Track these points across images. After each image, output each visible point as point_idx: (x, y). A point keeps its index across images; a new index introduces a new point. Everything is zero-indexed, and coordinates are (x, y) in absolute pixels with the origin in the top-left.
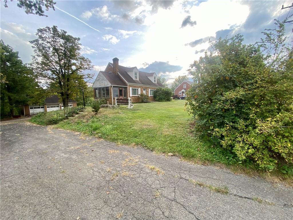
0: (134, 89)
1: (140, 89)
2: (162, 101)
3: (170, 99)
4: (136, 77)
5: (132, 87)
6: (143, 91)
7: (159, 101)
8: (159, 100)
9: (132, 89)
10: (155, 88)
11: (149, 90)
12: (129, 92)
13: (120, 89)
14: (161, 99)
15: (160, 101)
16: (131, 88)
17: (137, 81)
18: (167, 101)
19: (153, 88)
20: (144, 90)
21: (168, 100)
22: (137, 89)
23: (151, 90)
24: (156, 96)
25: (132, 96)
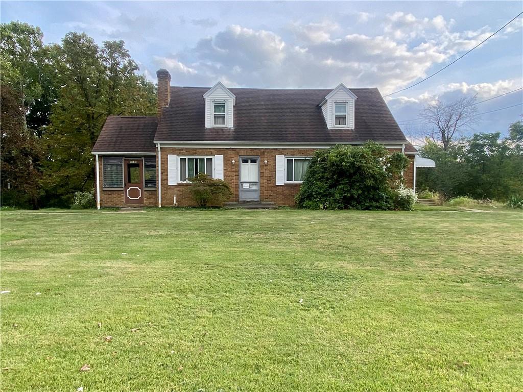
0: (190, 160)
1: (220, 158)
4: (220, 119)
6: (237, 166)
9: (182, 160)
11: (280, 159)
12: (165, 170)
13: (132, 162)
16: (173, 158)
23: (293, 158)
25: (180, 185)
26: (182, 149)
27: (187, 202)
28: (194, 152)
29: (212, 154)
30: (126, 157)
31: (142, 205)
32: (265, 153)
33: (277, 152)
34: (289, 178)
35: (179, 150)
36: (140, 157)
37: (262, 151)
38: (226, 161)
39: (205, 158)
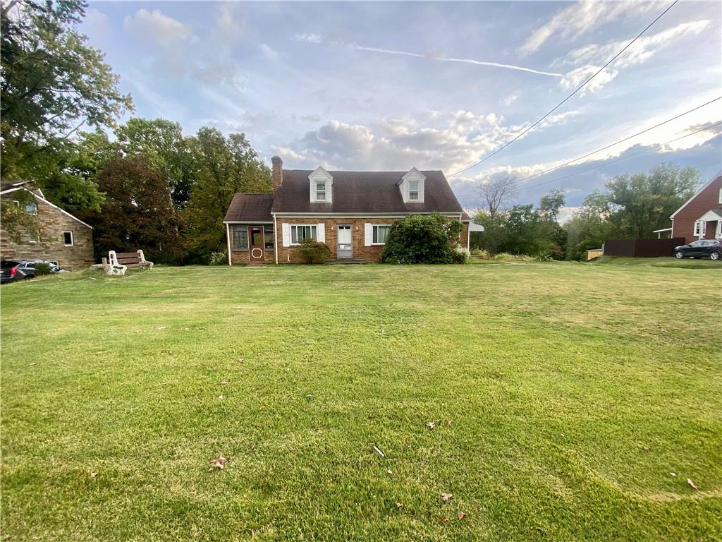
0: (300, 227)
1: (321, 226)
6: (336, 232)
11: (369, 226)
12: (281, 235)
13: (255, 229)
16: (287, 226)
19: (385, 221)
23: (378, 225)
26: (293, 219)
27: (298, 260)
28: (302, 221)
29: (316, 223)
30: (250, 226)
31: (263, 262)
32: (357, 222)
33: (365, 221)
34: (375, 241)
36: (261, 225)
37: (355, 220)
38: (327, 228)
39: (311, 226)
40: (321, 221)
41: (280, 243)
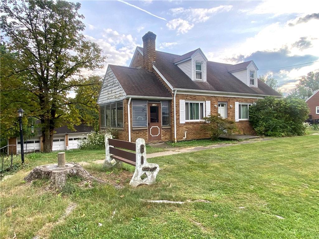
0: (191, 104)
1: (208, 103)
2: (275, 135)
3: (300, 128)
4: (199, 75)
5: (186, 99)
6: (217, 109)
7: (267, 136)
8: (266, 131)
9: (187, 104)
10: (254, 100)
11: (237, 104)
12: (178, 112)
13: (153, 105)
14: (274, 129)
15: (270, 136)
16: (182, 103)
17: (202, 83)
18: (294, 135)
19: (246, 100)
20: (223, 106)
21: (297, 131)
22: (202, 104)
23: (241, 104)
24: (258, 121)
25: (187, 123)
26: (188, 96)
27: (191, 137)
28: (194, 98)
29: (204, 100)
30: (149, 101)
31: (160, 141)
32: (230, 100)
33: (235, 100)
34: (240, 118)
35: (186, 96)
36: (159, 100)
37: (229, 98)
38: (212, 105)
39: (199, 102)
40: (209, 98)
41: (178, 119)
